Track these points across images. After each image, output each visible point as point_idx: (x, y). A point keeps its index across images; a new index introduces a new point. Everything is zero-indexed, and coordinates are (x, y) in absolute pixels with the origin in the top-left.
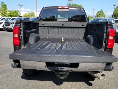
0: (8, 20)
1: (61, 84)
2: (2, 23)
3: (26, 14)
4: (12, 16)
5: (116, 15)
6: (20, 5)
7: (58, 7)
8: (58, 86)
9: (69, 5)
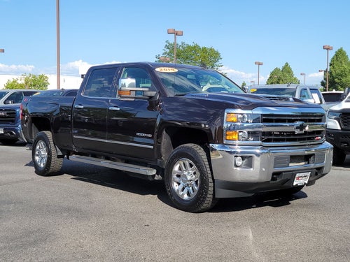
5: (336, 80)
9: (171, 48)
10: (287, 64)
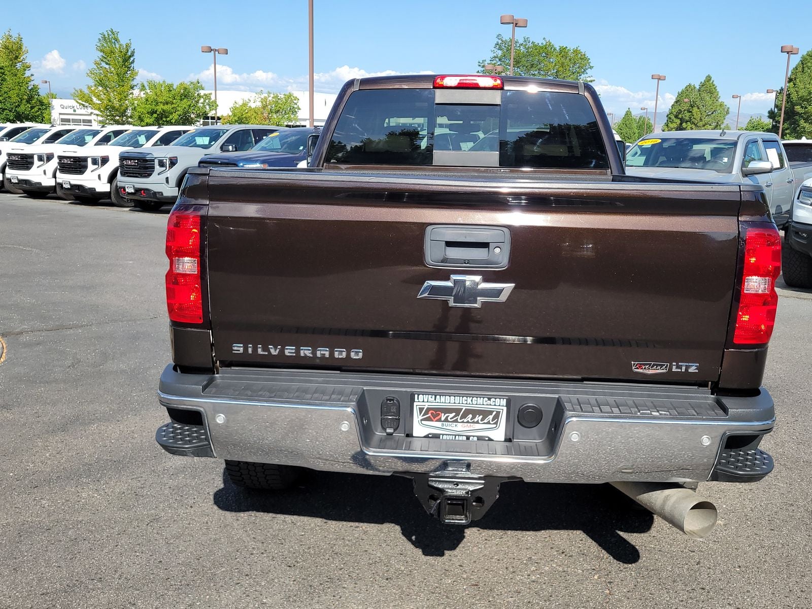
0: (142, 139)
1: (453, 547)
2: (105, 160)
3: (244, 105)
4: (161, 119)
6: (210, 50)
7: (436, 82)
8: (430, 559)
9: (505, 47)
10: (709, 78)
